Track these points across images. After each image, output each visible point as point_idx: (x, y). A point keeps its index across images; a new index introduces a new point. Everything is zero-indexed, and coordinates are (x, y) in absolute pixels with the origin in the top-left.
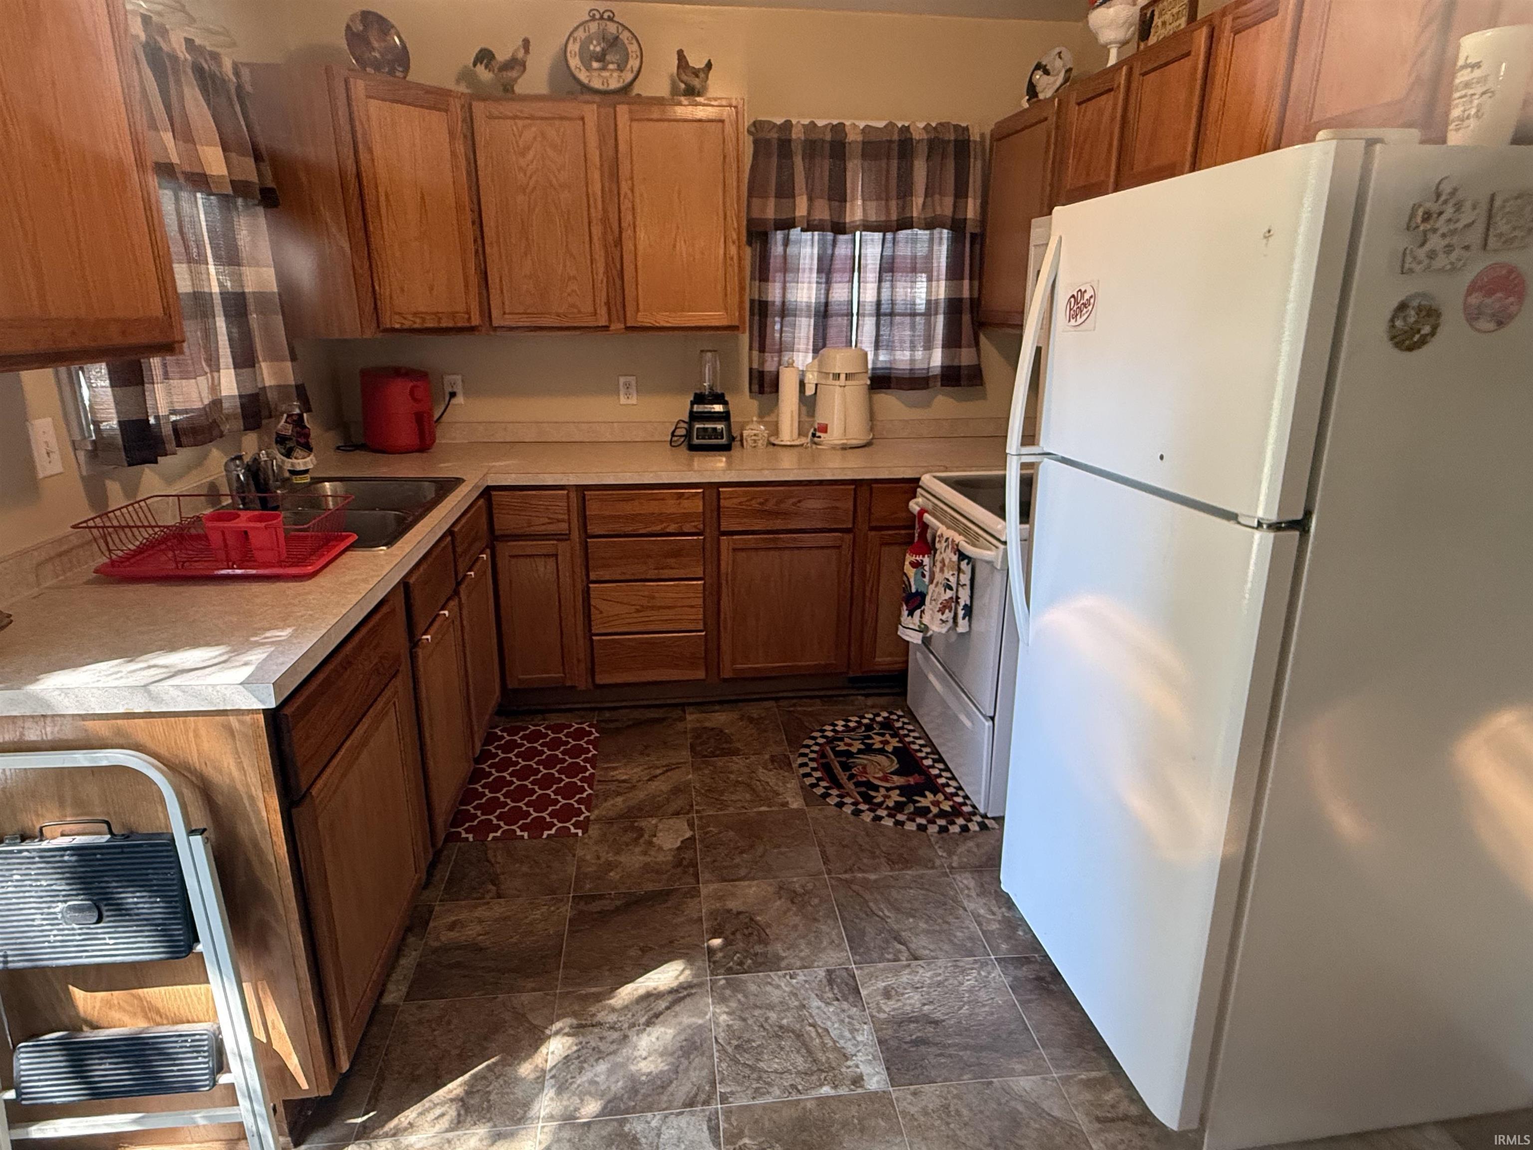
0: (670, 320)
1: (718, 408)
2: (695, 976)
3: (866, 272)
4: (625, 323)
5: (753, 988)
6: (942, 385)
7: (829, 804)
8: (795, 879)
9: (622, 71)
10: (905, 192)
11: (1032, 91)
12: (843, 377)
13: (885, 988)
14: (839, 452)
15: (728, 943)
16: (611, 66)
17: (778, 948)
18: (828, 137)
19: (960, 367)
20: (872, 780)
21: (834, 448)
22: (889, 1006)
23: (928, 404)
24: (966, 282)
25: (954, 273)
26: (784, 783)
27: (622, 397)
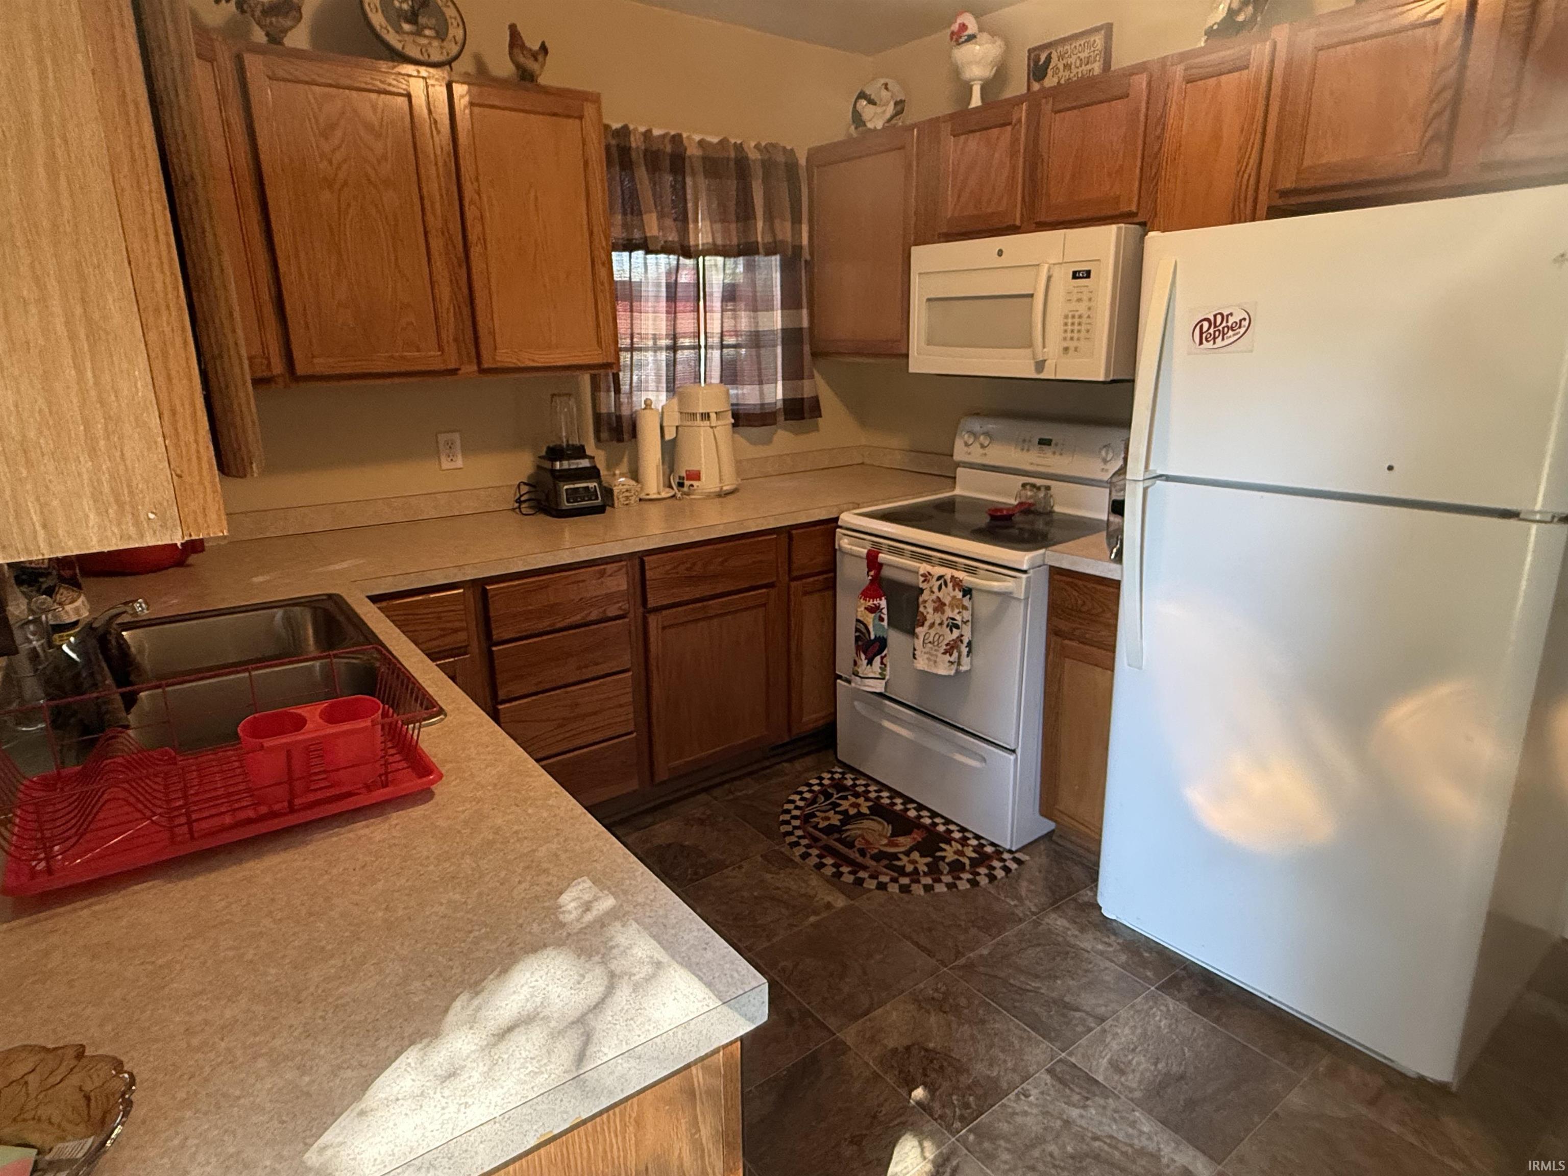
0: (536, 358)
1: (585, 463)
2: (939, 1145)
3: (712, 301)
4: (479, 363)
5: (1005, 1127)
6: (786, 419)
7: (870, 890)
8: (922, 986)
9: (443, 40)
10: (745, 214)
11: (857, 119)
12: (713, 416)
13: (1110, 1062)
14: (717, 500)
15: (931, 1088)
16: (427, 32)
17: (980, 1069)
18: (668, 149)
19: (803, 399)
20: (882, 849)
21: (709, 496)
22: (1132, 1080)
23: (769, 441)
24: (805, 312)
25: (790, 302)
26: (805, 882)
27: (443, 458)
